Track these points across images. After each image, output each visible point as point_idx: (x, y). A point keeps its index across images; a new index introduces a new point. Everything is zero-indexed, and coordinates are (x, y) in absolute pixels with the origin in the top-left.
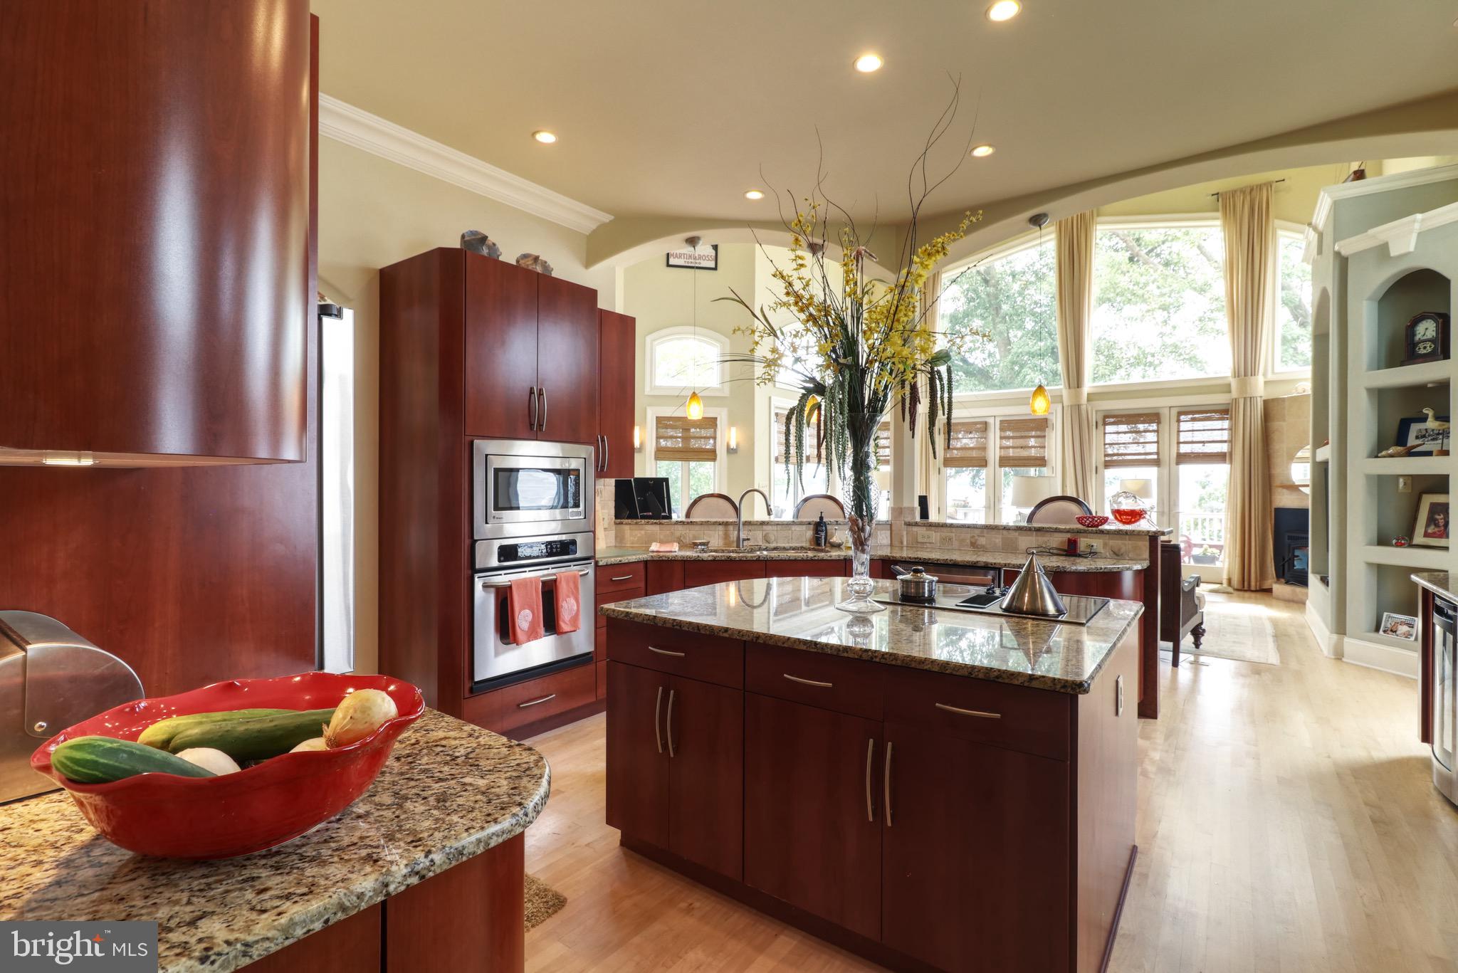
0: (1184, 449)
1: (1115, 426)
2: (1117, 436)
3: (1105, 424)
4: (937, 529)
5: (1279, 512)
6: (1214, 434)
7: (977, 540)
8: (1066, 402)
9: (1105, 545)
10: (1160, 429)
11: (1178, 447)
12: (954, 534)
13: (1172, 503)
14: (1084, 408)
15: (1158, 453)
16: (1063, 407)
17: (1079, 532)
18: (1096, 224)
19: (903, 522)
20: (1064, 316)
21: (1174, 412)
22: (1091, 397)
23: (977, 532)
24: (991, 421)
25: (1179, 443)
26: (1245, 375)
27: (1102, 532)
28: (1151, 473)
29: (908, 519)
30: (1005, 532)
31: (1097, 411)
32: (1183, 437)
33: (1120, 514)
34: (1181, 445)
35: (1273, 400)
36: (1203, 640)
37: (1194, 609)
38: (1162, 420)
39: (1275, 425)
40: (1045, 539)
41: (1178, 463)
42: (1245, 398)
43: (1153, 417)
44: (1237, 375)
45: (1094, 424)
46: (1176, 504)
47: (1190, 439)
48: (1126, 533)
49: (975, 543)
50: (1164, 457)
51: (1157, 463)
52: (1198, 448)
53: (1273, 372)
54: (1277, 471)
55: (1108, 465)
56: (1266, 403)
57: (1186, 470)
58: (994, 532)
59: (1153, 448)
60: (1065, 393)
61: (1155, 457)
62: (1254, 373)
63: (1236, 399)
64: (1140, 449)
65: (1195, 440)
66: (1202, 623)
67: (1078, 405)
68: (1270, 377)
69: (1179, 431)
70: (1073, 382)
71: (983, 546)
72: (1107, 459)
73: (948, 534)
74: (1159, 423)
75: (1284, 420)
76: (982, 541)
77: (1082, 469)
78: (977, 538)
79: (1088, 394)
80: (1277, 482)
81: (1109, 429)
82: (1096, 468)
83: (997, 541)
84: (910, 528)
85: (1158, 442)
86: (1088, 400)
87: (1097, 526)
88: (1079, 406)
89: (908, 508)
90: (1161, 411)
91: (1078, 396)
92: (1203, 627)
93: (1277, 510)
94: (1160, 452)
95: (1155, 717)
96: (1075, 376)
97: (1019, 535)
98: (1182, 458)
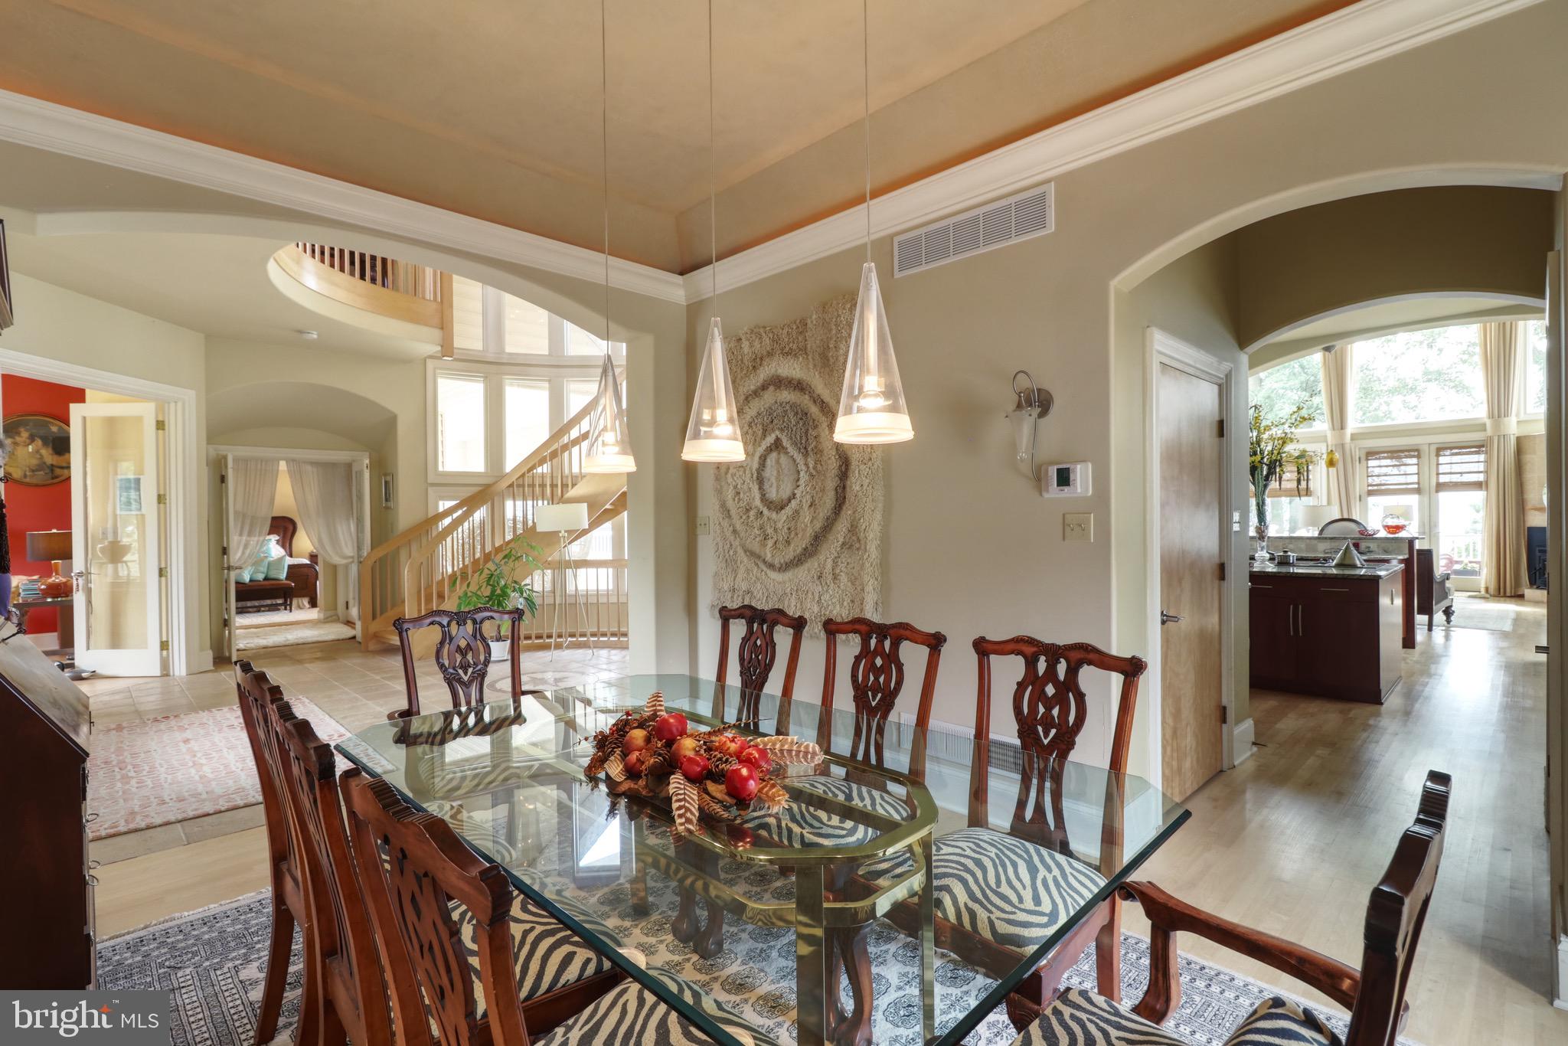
0: (1443, 479)
1: (1379, 461)
2: (1382, 470)
3: (1367, 460)
5: (1531, 530)
6: (1472, 466)
8: (1331, 441)
9: (1378, 546)
10: (1421, 463)
11: (1438, 478)
13: (1432, 524)
14: (1347, 447)
15: (1418, 483)
16: (1328, 445)
17: (1360, 539)
21: (1433, 448)
22: (1354, 437)
23: (1287, 541)
25: (1438, 474)
26: (1499, 416)
27: (1376, 538)
28: (1413, 500)
30: (1305, 540)
31: (1360, 449)
32: (1442, 469)
33: (1388, 528)
34: (1441, 476)
35: (1522, 438)
36: (1452, 618)
37: (1445, 594)
38: (1422, 455)
39: (1528, 458)
40: (1335, 542)
41: (1437, 491)
42: (1499, 435)
43: (1415, 452)
44: (1490, 415)
45: (1358, 459)
46: (1436, 525)
47: (1449, 471)
48: (1393, 539)
50: (1425, 485)
51: (1418, 491)
52: (1456, 478)
53: (1525, 413)
54: (1530, 496)
55: (1370, 493)
56: (1518, 440)
57: (1444, 497)
59: (1415, 479)
60: (1329, 434)
61: (1416, 486)
62: (1507, 414)
63: (1490, 436)
64: (1402, 479)
65: (1453, 471)
66: (1451, 606)
67: (1342, 443)
68: (1522, 417)
69: (1438, 464)
70: (1337, 423)
72: (1370, 488)
74: (1418, 457)
75: (1535, 454)
77: (1346, 496)
79: (1352, 434)
80: (1529, 505)
81: (1371, 463)
82: (1360, 496)
85: (1418, 474)
86: (1352, 440)
87: (1372, 535)
88: (1343, 445)
90: (1421, 448)
91: (1342, 436)
92: (1453, 609)
93: (1529, 529)
94: (1421, 482)
95: (1414, 647)
96: (1339, 419)
98: (1440, 487)
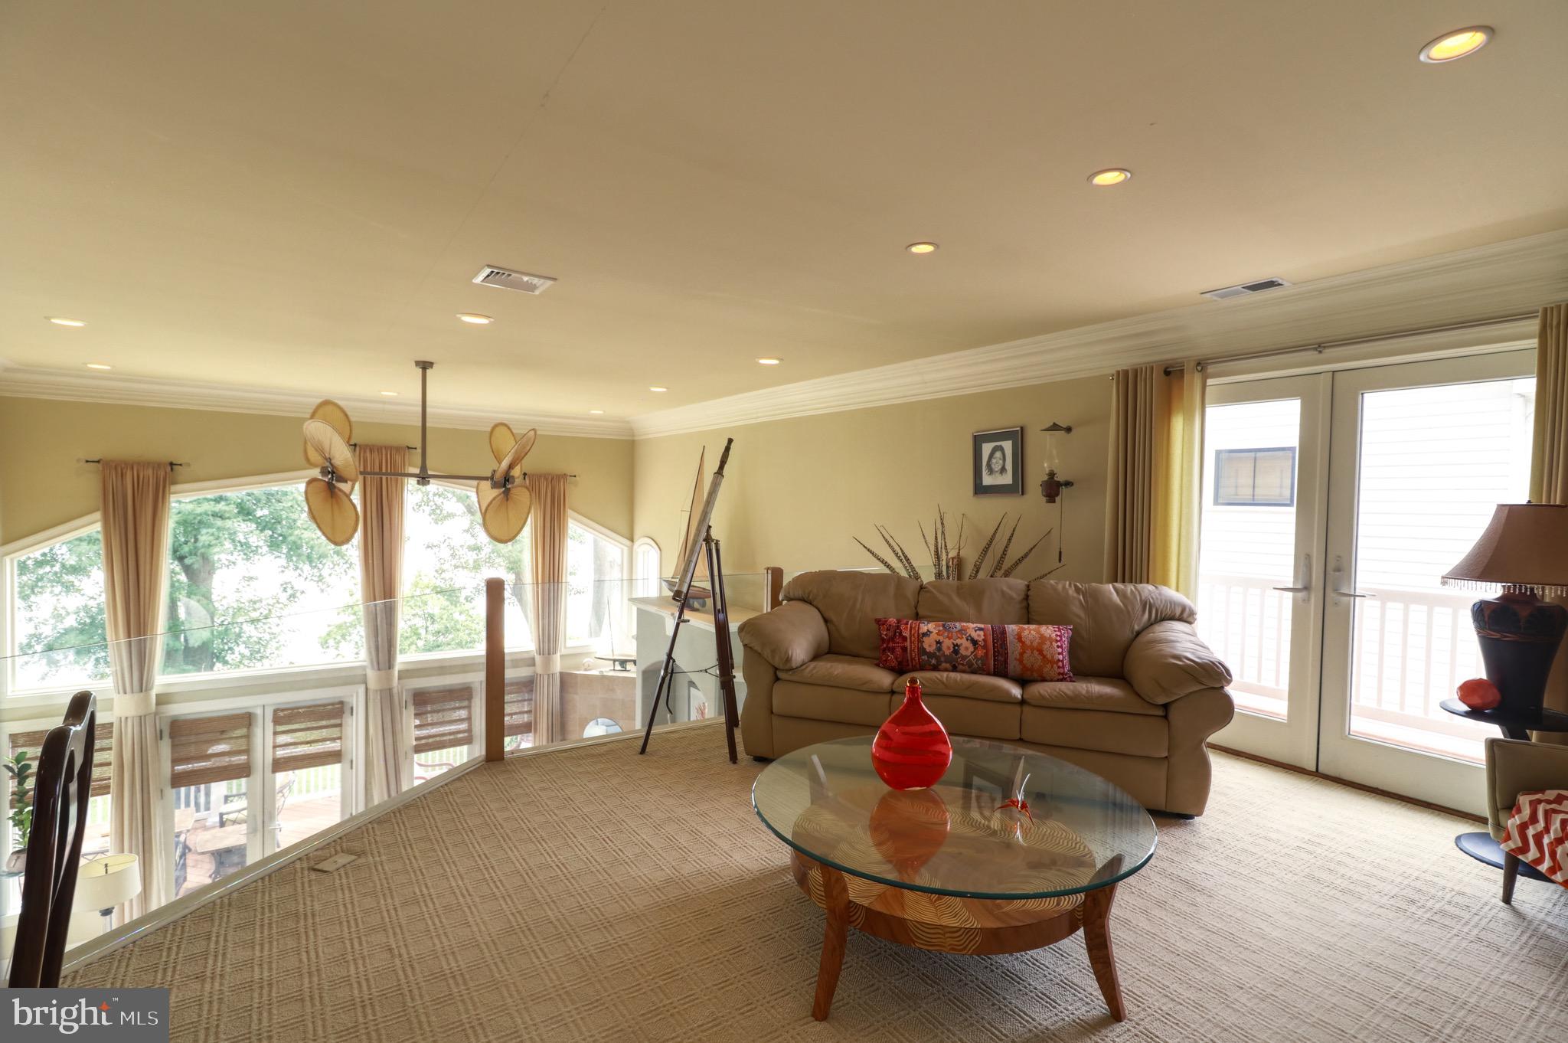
8: (373, 684)
10: (472, 704)
14: (395, 691)
15: (469, 730)
16: (367, 689)
20: (371, 573)
22: (403, 676)
24: (259, 711)
26: (549, 654)
31: (406, 690)
35: (566, 674)
38: (474, 694)
42: (548, 675)
44: (540, 651)
45: (404, 704)
50: (476, 732)
51: (469, 740)
53: (565, 647)
56: (561, 676)
59: (465, 725)
61: (465, 735)
62: (555, 653)
63: (540, 673)
67: (390, 689)
70: (383, 657)
75: (577, 694)
79: (400, 672)
82: (406, 753)
85: (469, 718)
86: (399, 678)
90: (473, 686)
91: (388, 676)
94: (472, 729)
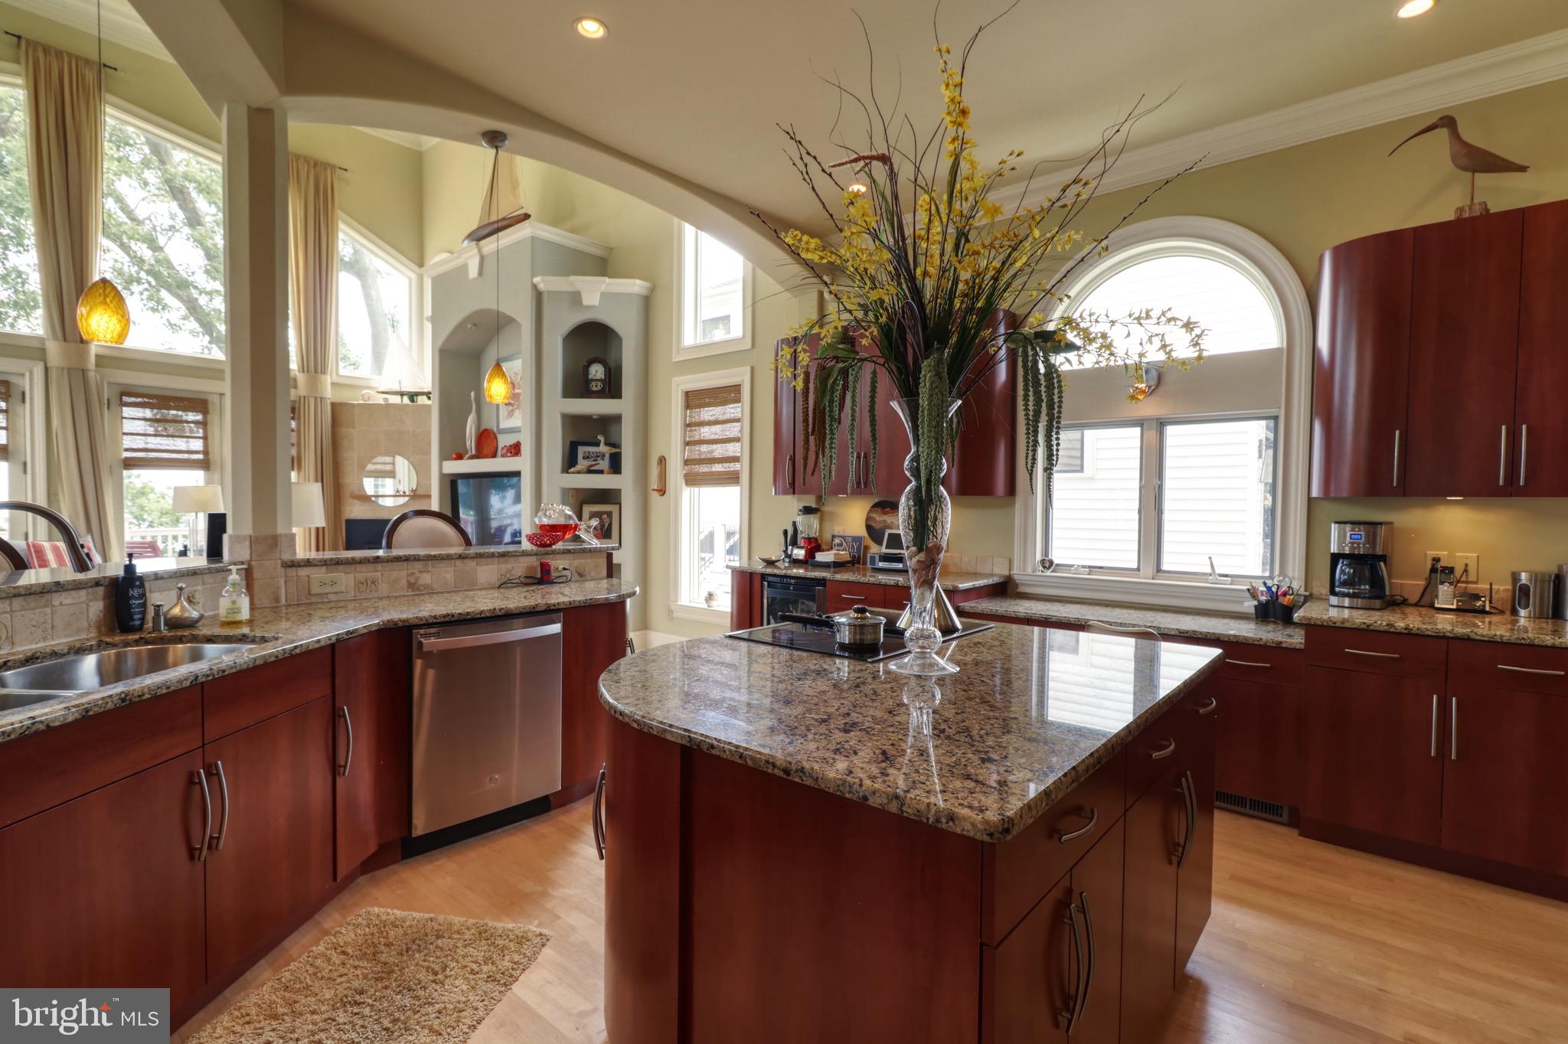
1: (141, 410)
2: (137, 422)
3: (123, 404)
4: (349, 568)
5: (350, 523)
7: (417, 579)
8: (57, 361)
10: (209, 421)
12: (379, 574)
14: (90, 373)
15: (205, 452)
16: (47, 368)
18: (105, 102)
19: (279, 561)
21: (226, 401)
22: (101, 361)
23: (419, 566)
26: (316, 371)
27: (569, 551)
28: (194, 478)
29: (286, 557)
30: (459, 562)
31: (110, 383)
35: (340, 404)
38: (210, 407)
39: (344, 431)
40: (509, 566)
42: (316, 398)
43: (198, 403)
44: (305, 369)
45: (106, 402)
48: (591, 550)
49: (415, 583)
50: (217, 458)
53: (337, 374)
54: (349, 480)
55: (129, 464)
56: (333, 405)
58: (443, 564)
59: (198, 445)
60: (53, 346)
61: (200, 456)
62: (323, 372)
63: (305, 397)
68: (335, 379)
71: (426, 586)
72: (126, 454)
73: (369, 575)
74: (206, 412)
75: (354, 427)
76: (426, 579)
77: (93, 469)
78: (418, 575)
79: (97, 356)
80: (346, 493)
81: (128, 411)
82: (111, 467)
83: (448, 576)
84: (292, 572)
85: (204, 438)
86: (97, 365)
87: (550, 545)
88: (82, 370)
89: (286, 535)
90: (206, 397)
91: (79, 354)
93: (349, 522)
94: (210, 451)
97: (477, 565)
